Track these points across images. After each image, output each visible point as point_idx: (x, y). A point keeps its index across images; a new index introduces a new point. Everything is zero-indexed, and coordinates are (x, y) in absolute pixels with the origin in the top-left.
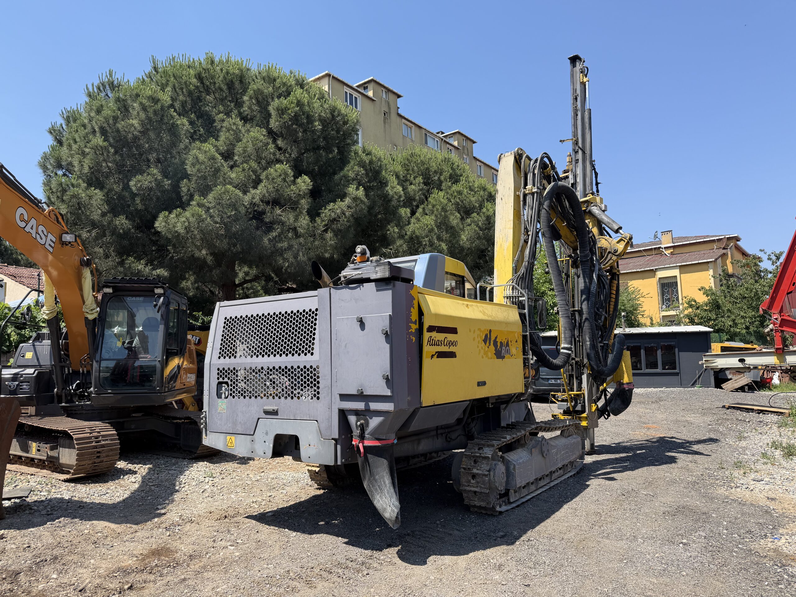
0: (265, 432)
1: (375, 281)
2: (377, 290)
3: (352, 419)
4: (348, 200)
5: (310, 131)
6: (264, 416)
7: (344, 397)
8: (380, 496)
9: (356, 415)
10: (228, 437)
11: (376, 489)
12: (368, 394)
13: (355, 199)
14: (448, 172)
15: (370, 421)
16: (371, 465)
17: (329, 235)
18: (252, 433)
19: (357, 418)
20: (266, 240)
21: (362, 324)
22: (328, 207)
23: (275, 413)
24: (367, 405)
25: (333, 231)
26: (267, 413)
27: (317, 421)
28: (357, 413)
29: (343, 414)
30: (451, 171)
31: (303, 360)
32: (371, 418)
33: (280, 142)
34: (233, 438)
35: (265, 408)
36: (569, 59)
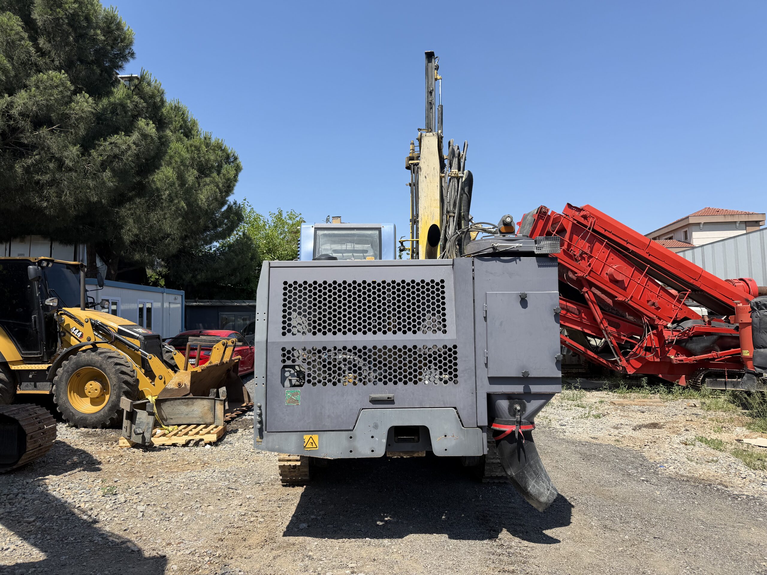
0: (372, 425)
1: (538, 256)
2: (539, 266)
3: (504, 404)
4: (135, 136)
5: (89, 39)
6: (371, 405)
7: (493, 380)
8: (536, 481)
9: (508, 399)
10: (306, 437)
11: (531, 475)
12: (533, 376)
13: (145, 136)
14: (179, 122)
15: (528, 404)
16: (526, 450)
17: (108, 174)
18: (351, 428)
19: (510, 403)
20: (18, 168)
21: (524, 302)
22: (109, 140)
23: (390, 401)
24: (526, 388)
25: (113, 170)
26: (374, 401)
27: (455, 408)
28: (510, 397)
29: (491, 398)
30: (182, 123)
31: (431, 338)
32: (529, 401)
33: (42, 42)
34: (316, 437)
35: (374, 396)
36: (426, 53)
